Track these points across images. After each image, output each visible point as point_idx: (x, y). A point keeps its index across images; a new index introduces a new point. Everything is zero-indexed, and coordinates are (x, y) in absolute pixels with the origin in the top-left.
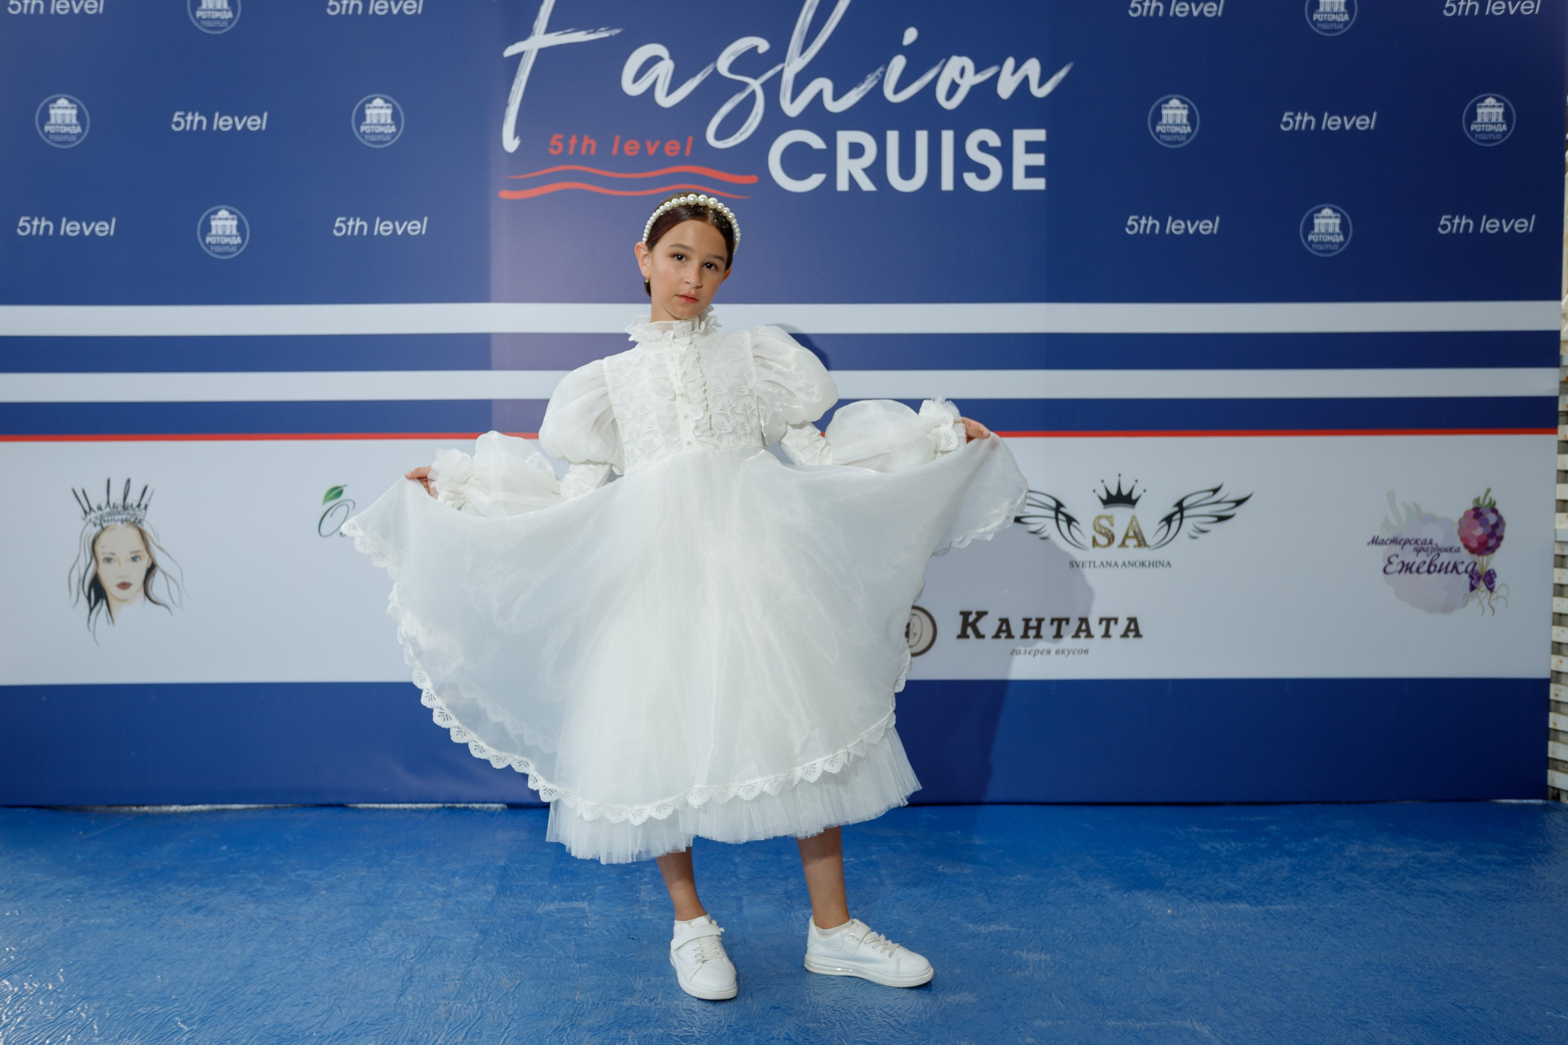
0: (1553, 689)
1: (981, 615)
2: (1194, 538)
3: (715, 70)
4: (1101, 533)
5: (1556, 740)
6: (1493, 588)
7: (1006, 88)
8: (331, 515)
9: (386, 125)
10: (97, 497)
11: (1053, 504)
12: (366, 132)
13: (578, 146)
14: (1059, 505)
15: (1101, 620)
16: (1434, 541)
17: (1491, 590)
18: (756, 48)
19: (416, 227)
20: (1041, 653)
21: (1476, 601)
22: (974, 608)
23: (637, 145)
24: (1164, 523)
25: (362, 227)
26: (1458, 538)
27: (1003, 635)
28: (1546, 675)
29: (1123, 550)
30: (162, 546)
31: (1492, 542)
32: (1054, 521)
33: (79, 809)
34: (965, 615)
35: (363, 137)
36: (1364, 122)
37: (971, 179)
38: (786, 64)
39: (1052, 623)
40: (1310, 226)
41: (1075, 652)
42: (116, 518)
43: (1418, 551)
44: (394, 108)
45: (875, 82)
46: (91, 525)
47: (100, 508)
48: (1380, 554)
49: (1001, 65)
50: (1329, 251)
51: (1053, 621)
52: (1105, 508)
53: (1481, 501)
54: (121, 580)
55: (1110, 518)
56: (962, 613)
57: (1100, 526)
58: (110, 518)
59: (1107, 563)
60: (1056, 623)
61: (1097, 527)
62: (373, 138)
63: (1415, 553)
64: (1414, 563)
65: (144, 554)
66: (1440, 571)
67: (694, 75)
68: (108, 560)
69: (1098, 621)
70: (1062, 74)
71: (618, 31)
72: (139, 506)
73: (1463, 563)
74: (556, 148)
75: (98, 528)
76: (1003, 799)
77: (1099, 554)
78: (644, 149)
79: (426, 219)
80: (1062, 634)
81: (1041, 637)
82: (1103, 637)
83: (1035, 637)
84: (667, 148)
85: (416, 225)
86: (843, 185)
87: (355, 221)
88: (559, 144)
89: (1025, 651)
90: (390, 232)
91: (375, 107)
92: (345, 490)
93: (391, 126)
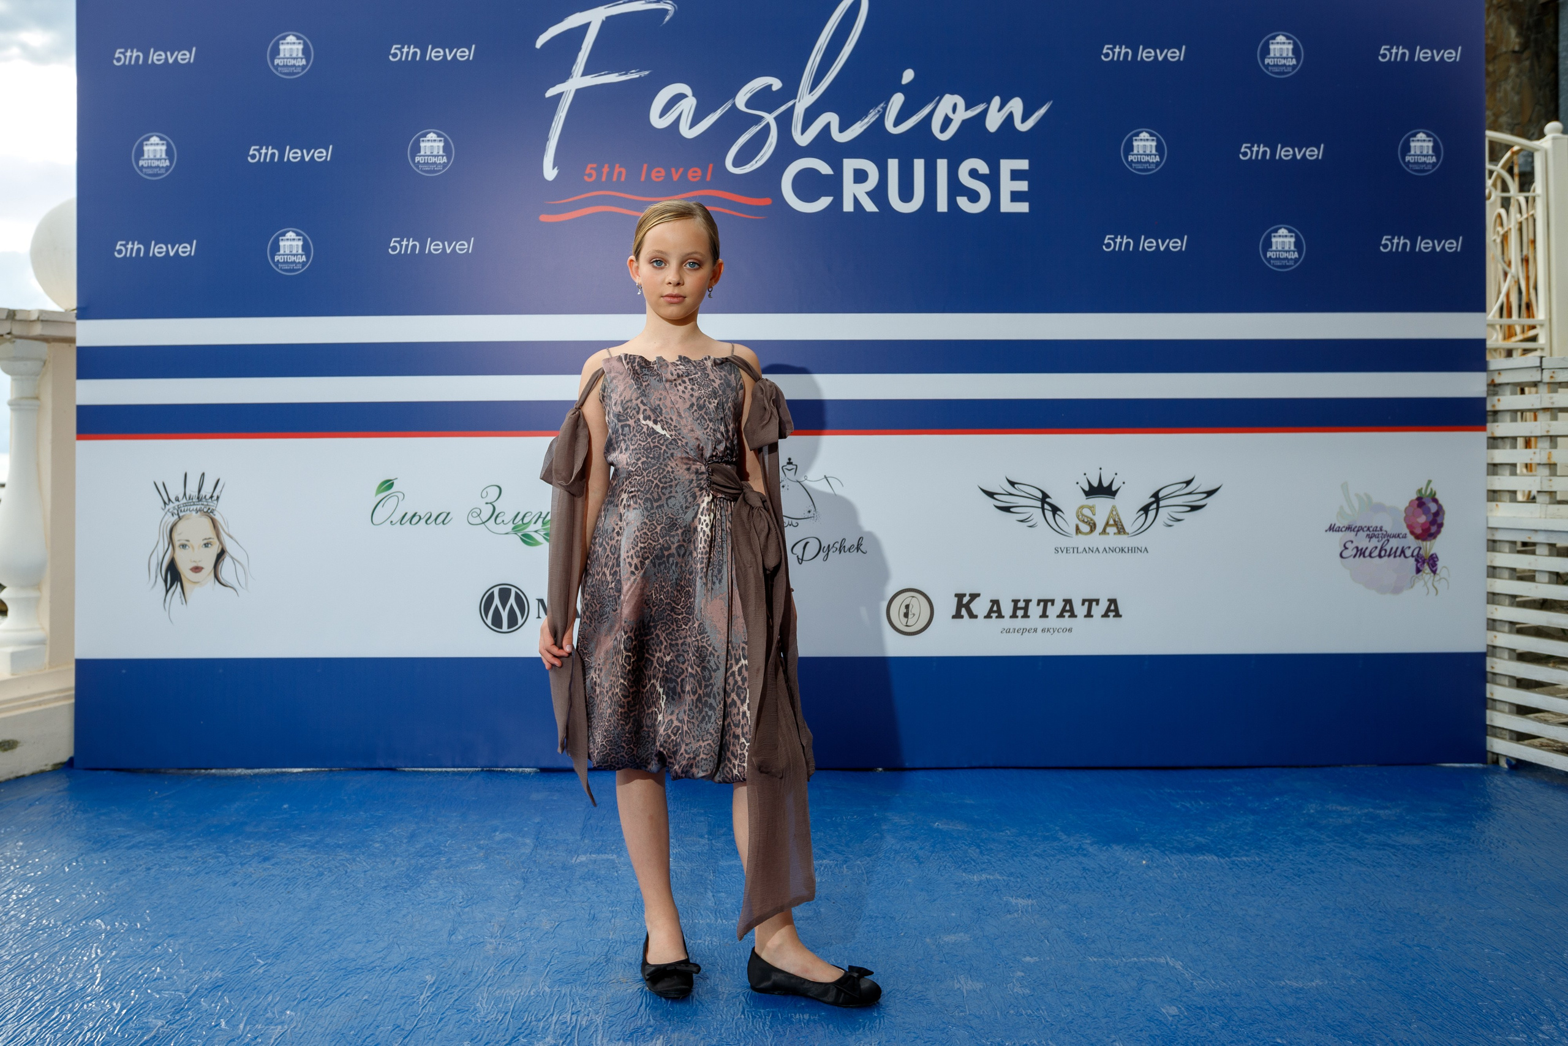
0: (1489, 660)
1: (974, 596)
2: (1170, 526)
3: (734, 105)
4: (1083, 521)
5: (1494, 709)
6: (1436, 570)
7: (993, 122)
8: (383, 505)
9: (438, 156)
10: (176, 490)
11: (1040, 495)
12: (421, 162)
13: (610, 174)
14: (1045, 496)
15: (1084, 601)
16: (1384, 529)
17: (1434, 572)
18: (771, 86)
19: (463, 247)
20: (1028, 631)
21: (1422, 583)
22: (968, 591)
23: (663, 173)
24: (1142, 512)
25: (414, 247)
26: (1405, 525)
27: (994, 615)
28: (1483, 649)
29: (1103, 537)
30: (231, 534)
31: (1434, 529)
32: (1041, 510)
33: (153, 772)
34: (960, 597)
35: (418, 167)
36: (1313, 153)
37: (963, 202)
38: (797, 100)
39: (1038, 604)
40: (1268, 244)
41: (1061, 630)
42: (192, 508)
43: (1370, 537)
44: (446, 141)
45: (878, 116)
46: (170, 514)
47: (177, 500)
48: (1338, 538)
49: (989, 102)
50: (1286, 267)
51: (1039, 602)
52: (1087, 499)
53: (1423, 491)
54: (194, 565)
55: (1091, 508)
56: (956, 595)
57: (1083, 515)
58: (186, 508)
59: (1089, 548)
60: (1042, 604)
61: (1080, 516)
62: (427, 168)
63: (1368, 539)
64: (1367, 548)
65: (216, 540)
66: (1389, 555)
67: (715, 110)
68: (184, 546)
69: (1080, 602)
70: (1043, 111)
71: (647, 73)
72: (212, 497)
73: (1409, 548)
74: (590, 175)
75: (176, 517)
76: (991, 764)
77: (1082, 541)
78: (669, 175)
79: (473, 239)
80: (1047, 614)
81: (1029, 617)
82: (1085, 616)
83: (1022, 617)
84: (690, 174)
85: (464, 245)
86: (848, 206)
87: (408, 241)
88: (593, 172)
89: (1015, 630)
90: (440, 251)
91: (429, 141)
92: (395, 481)
93: (443, 156)
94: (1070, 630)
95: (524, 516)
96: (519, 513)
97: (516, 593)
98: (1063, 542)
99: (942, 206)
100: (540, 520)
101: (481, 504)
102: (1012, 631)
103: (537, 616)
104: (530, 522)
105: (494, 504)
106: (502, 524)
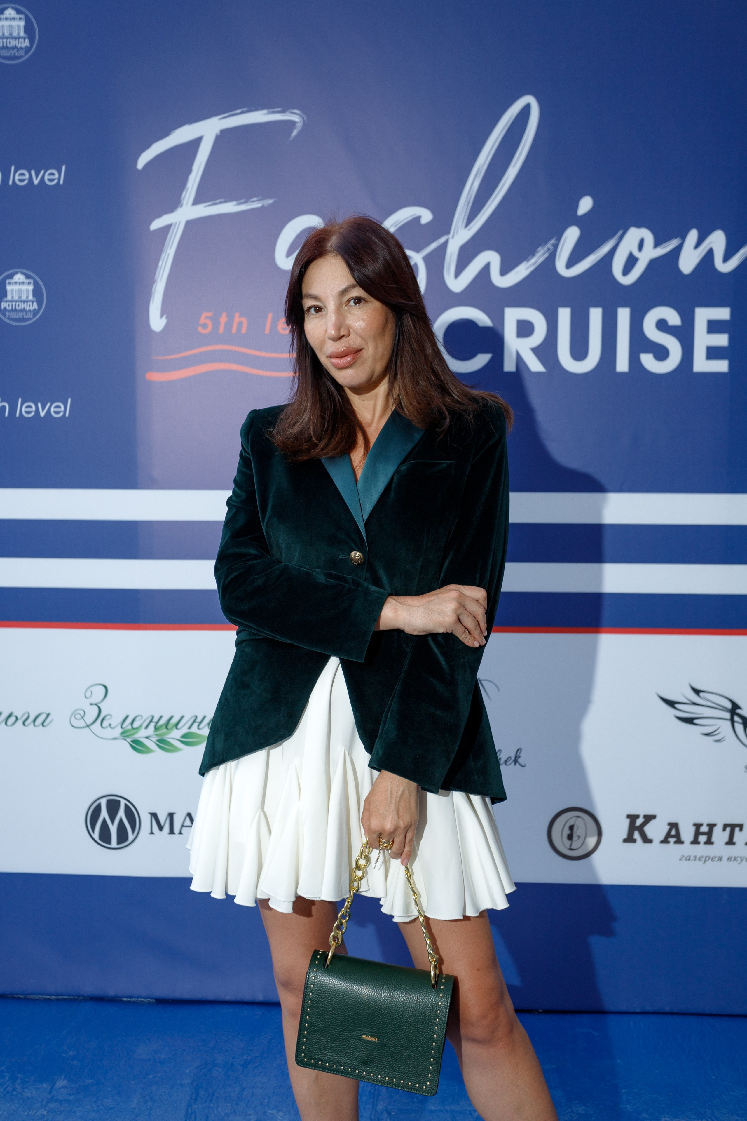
1: (649, 818)
7: (688, 262)
9: (27, 302)
11: (729, 705)
12: (7, 308)
13: (229, 325)
14: (735, 706)
18: (418, 218)
19: (58, 409)
20: (712, 859)
22: (642, 812)
27: (672, 840)
32: (729, 723)
34: (632, 818)
35: (4, 315)
37: (648, 361)
38: (451, 236)
39: (724, 829)
44: (36, 284)
45: (547, 255)
49: (684, 238)
51: (725, 826)
56: (629, 816)
60: (728, 829)
62: (14, 316)
71: (270, 201)
74: (205, 326)
76: (667, 1009)
79: (69, 401)
80: (735, 839)
81: (712, 843)
83: (705, 843)
85: (59, 407)
86: (510, 366)
88: (209, 322)
89: (696, 857)
90: (33, 414)
91: (16, 283)
93: (33, 302)
95: (134, 720)
96: (127, 717)
97: (126, 805)
99: (622, 365)
100: (152, 725)
101: (85, 705)
102: (694, 857)
103: (149, 831)
104: (140, 726)
105: (100, 705)
106: (109, 728)
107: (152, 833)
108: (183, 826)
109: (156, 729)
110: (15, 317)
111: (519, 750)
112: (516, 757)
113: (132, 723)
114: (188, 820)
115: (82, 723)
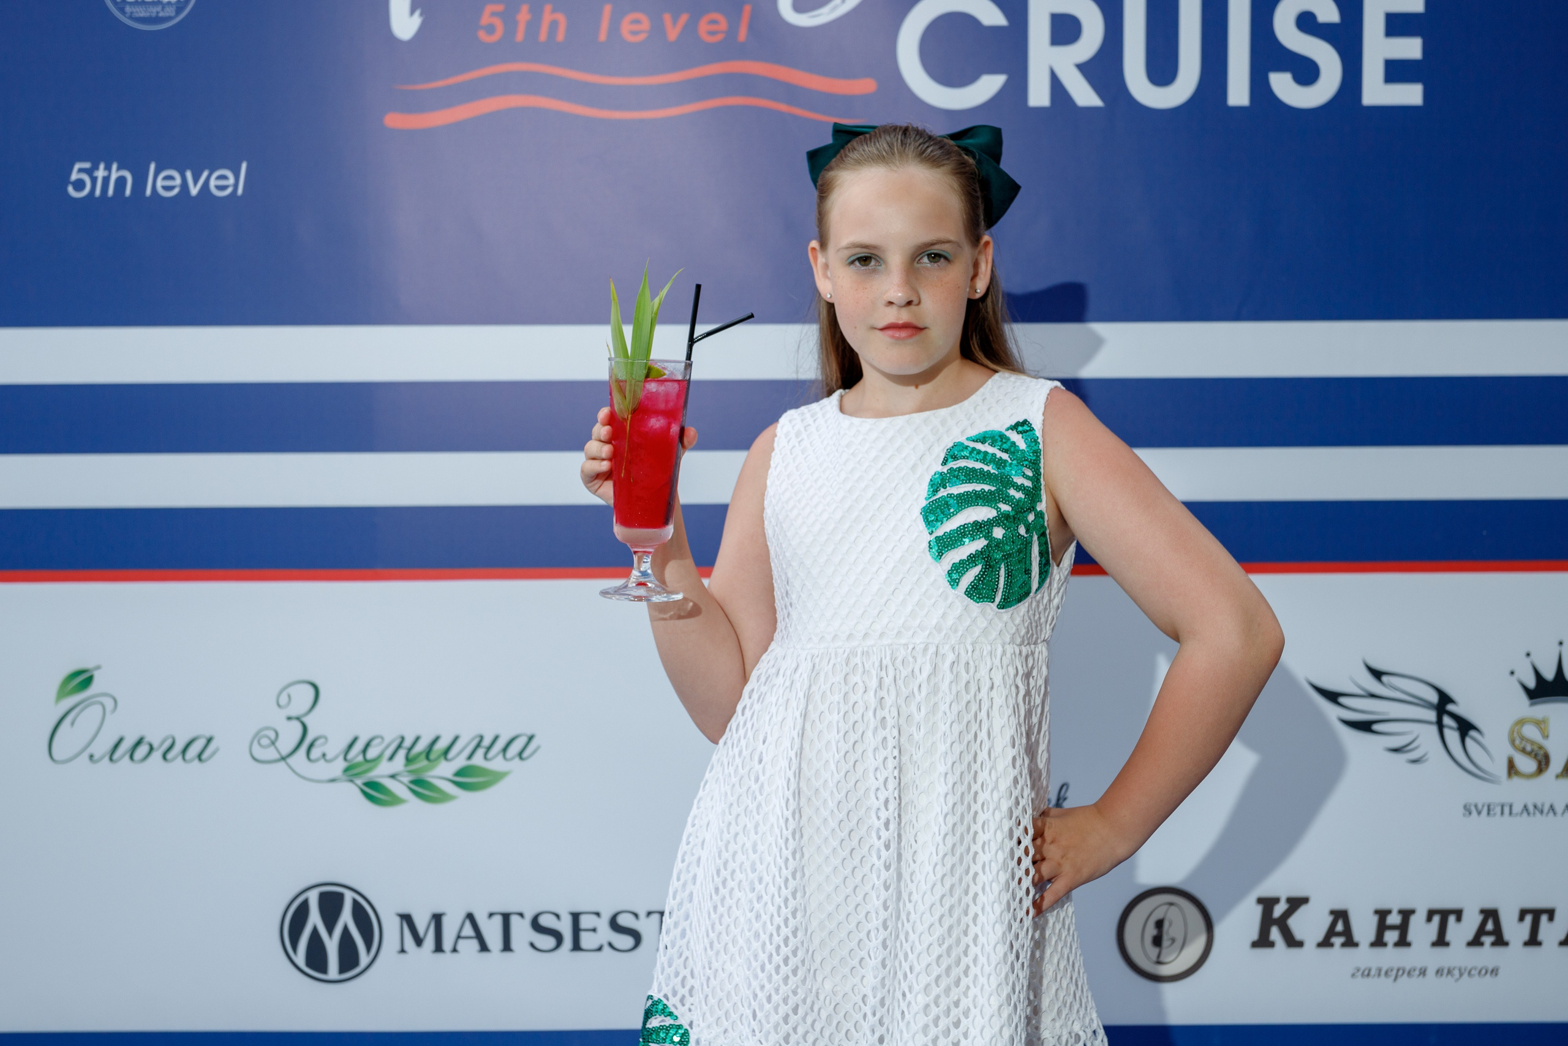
1: (1296, 903)
4: (1523, 751)
8: (73, 724)
11: (1434, 698)
13: (533, 27)
14: (1444, 699)
15: (1523, 914)
19: (224, 182)
20: (1409, 973)
22: (1284, 891)
23: (646, 24)
25: (122, 181)
27: (1338, 941)
32: (1434, 729)
34: (1268, 903)
35: (122, 11)
37: (1282, 85)
39: (1429, 919)
41: (1473, 972)
51: (1431, 914)
52: (1532, 705)
55: (1540, 724)
56: (1260, 901)
57: (1523, 738)
59: (1535, 807)
60: (1436, 919)
61: (1516, 740)
62: (141, 12)
69: (1516, 915)
74: (491, 29)
77: (1520, 791)
78: (658, 30)
79: (244, 166)
80: (1448, 939)
81: (1409, 945)
82: (1526, 944)
83: (1397, 944)
84: (703, 27)
85: (225, 177)
86: (1039, 95)
87: (108, 168)
88: (498, 23)
89: (1380, 970)
90: (176, 191)
92: (97, 675)
94: (1495, 972)
95: (368, 745)
96: (355, 740)
97: (355, 901)
98: (1481, 793)
99: (1238, 93)
100: (402, 753)
101: (277, 721)
102: (1376, 970)
103: (398, 948)
104: (379, 758)
105: (306, 720)
106: (322, 762)
107: (403, 951)
108: (459, 937)
109: (409, 760)
110: (142, 14)
111: (1064, 786)
112: (1058, 800)
113: (364, 751)
114: (468, 925)
115: (272, 754)
